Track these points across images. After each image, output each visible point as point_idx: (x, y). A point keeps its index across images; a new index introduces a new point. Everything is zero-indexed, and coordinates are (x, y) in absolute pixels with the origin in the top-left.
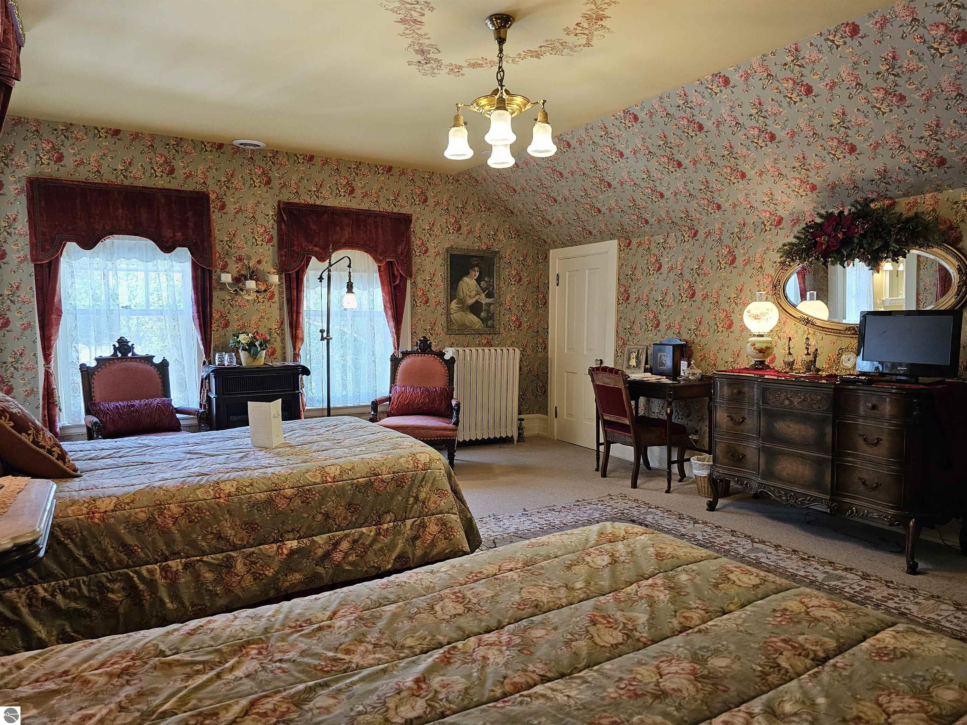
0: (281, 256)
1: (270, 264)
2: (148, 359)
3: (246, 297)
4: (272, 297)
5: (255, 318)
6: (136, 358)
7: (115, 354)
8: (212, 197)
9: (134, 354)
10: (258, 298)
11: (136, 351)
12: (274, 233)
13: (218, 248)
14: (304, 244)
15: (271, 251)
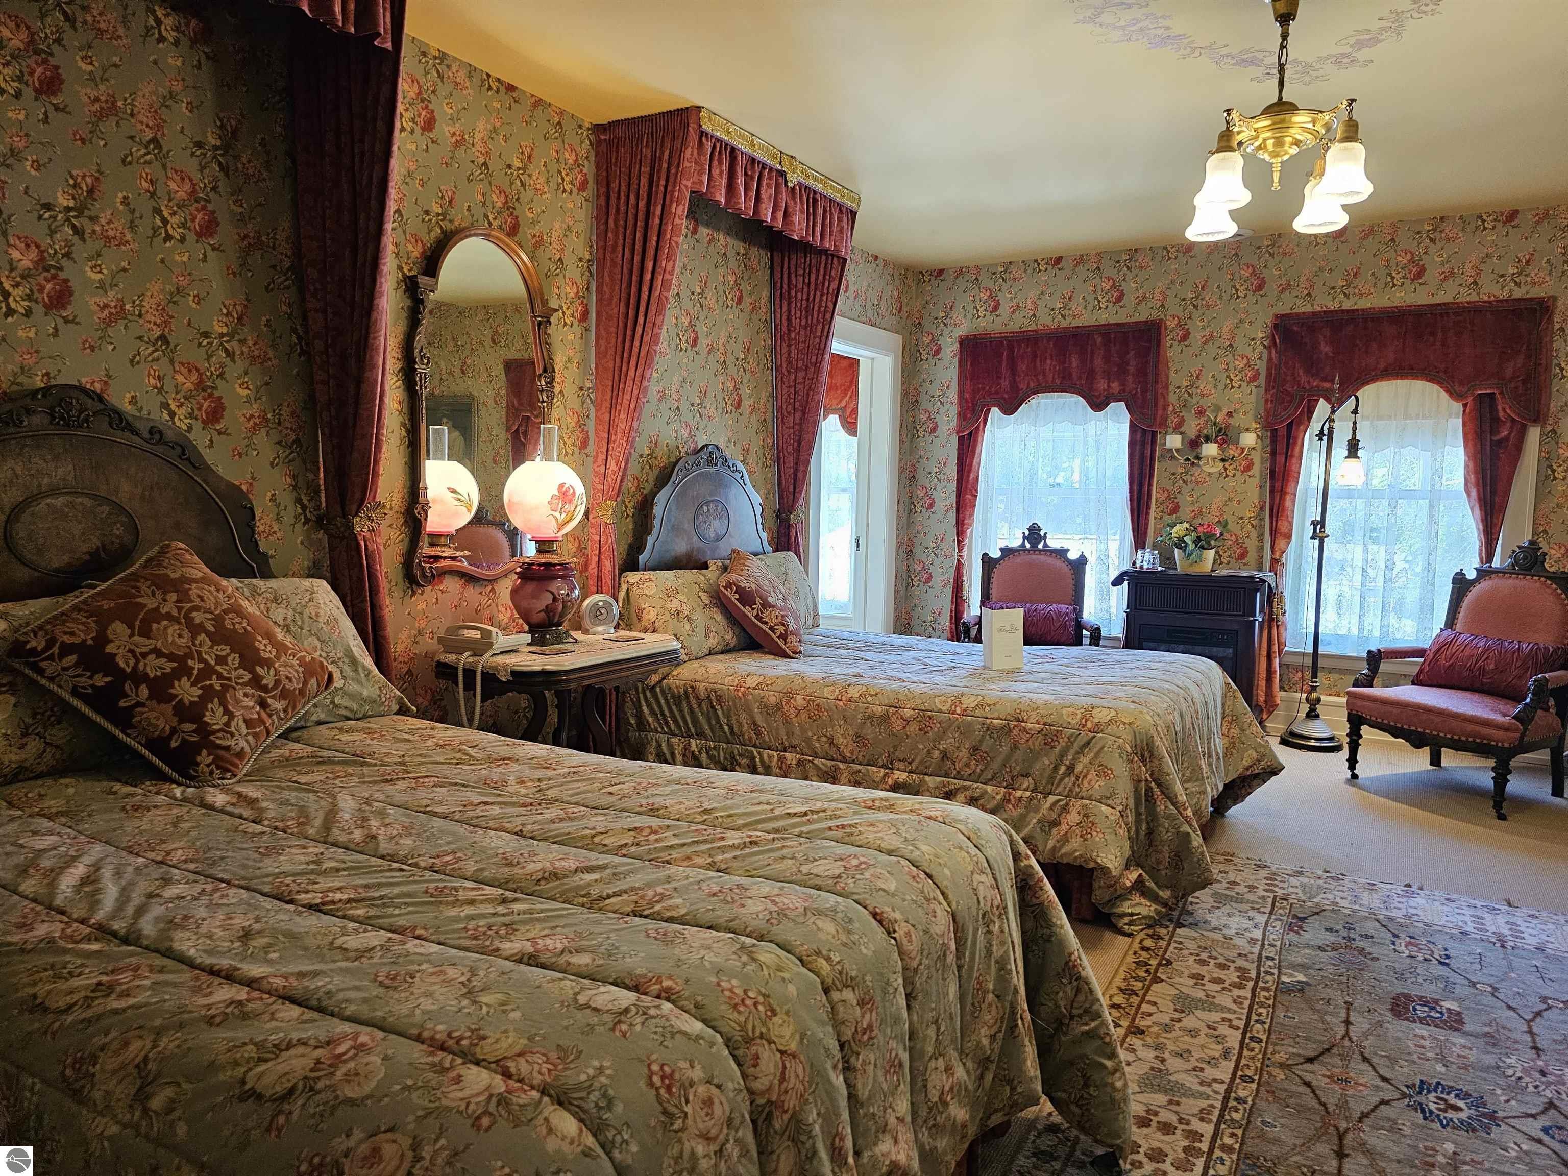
0: (1266, 401)
1: (1250, 416)
2: (1062, 553)
3: (1207, 469)
4: (1248, 468)
5: (1218, 500)
6: (1049, 551)
7: (1023, 545)
8: (1171, 324)
9: (1045, 545)
10: (1226, 469)
11: (1049, 542)
12: (1262, 366)
13: (1172, 398)
14: (1303, 379)
15: (1253, 398)
